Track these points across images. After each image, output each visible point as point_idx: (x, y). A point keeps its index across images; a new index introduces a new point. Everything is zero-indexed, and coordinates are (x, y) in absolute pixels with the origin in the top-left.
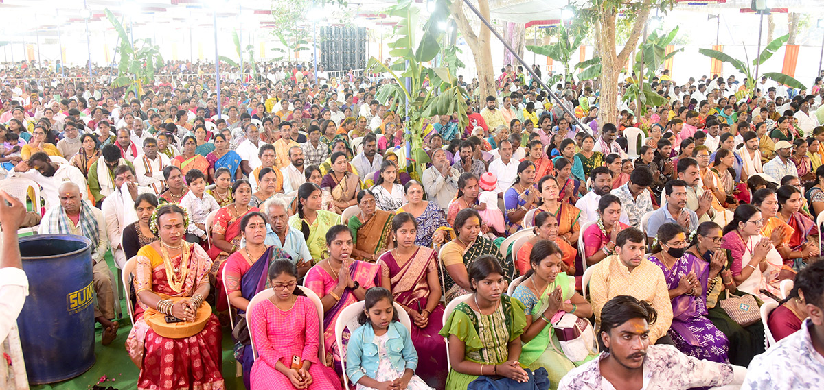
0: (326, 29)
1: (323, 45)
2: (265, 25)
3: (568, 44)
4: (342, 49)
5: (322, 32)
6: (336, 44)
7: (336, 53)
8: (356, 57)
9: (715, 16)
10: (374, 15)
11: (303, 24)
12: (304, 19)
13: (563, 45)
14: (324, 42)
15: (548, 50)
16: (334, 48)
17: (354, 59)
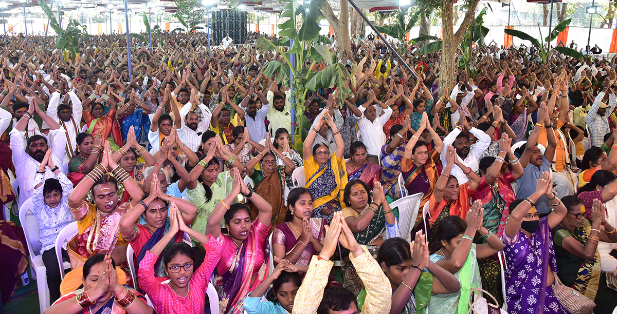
0: (216, 13)
1: (215, 25)
2: (170, 10)
3: (403, 25)
4: (229, 28)
5: (213, 15)
6: (224, 25)
7: (224, 32)
8: (240, 34)
9: (507, 5)
10: (253, 3)
11: (199, 9)
12: (199, 5)
13: (400, 26)
14: (215, 23)
15: (388, 29)
16: (223, 28)
17: (238, 36)
